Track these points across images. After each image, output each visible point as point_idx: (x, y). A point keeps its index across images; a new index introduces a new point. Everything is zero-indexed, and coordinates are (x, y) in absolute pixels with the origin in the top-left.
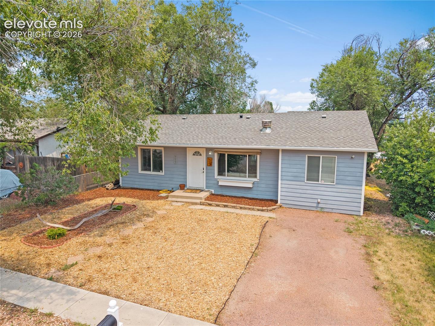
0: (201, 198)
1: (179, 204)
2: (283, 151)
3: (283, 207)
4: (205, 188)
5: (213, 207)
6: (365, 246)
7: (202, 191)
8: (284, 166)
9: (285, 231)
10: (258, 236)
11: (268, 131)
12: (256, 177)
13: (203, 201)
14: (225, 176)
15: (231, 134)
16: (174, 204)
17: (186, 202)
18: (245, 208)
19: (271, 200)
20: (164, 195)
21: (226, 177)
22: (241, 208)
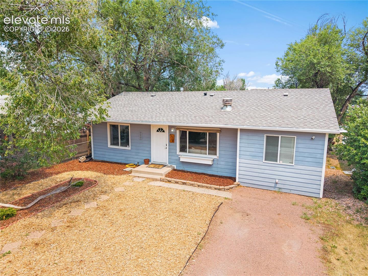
0: (161, 174)
1: (140, 180)
2: (242, 130)
3: (241, 186)
4: (168, 163)
5: (172, 184)
6: (322, 239)
7: (164, 166)
8: (243, 145)
9: (238, 216)
10: (208, 222)
11: (229, 109)
12: (216, 154)
13: (163, 177)
14: (186, 152)
15: (193, 112)
16: (135, 179)
17: (147, 178)
18: (203, 187)
19: (230, 178)
20: (128, 169)
21: (187, 154)
22: (199, 186)
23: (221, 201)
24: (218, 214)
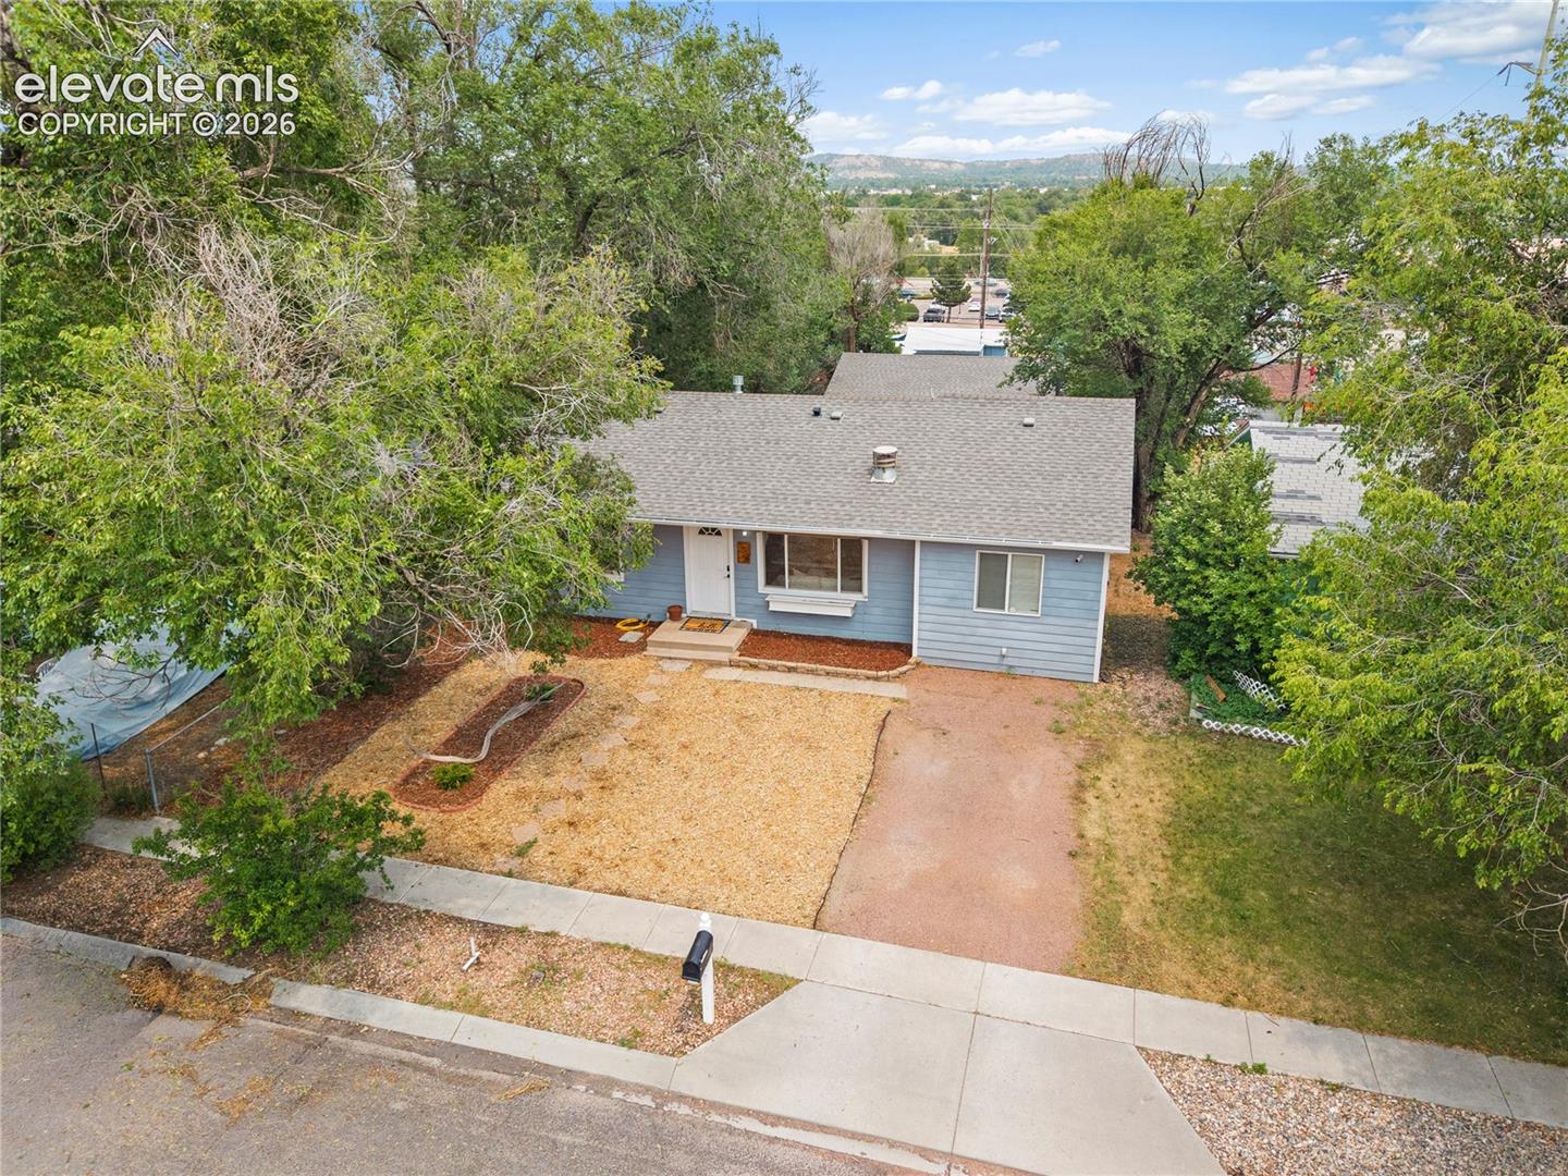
0: (729, 649)
1: (679, 667)
2: (923, 543)
3: (924, 666)
4: (733, 615)
5: (762, 673)
7: (728, 623)
8: (927, 573)
9: (926, 736)
10: (870, 754)
11: (889, 476)
12: (860, 590)
13: (736, 656)
14: (784, 586)
15: (797, 482)
16: (666, 665)
17: (694, 661)
18: (837, 675)
19: (897, 646)
20: (631, 636)
21: (787, 591)
23: (885, 707)
24: (886, 735)
